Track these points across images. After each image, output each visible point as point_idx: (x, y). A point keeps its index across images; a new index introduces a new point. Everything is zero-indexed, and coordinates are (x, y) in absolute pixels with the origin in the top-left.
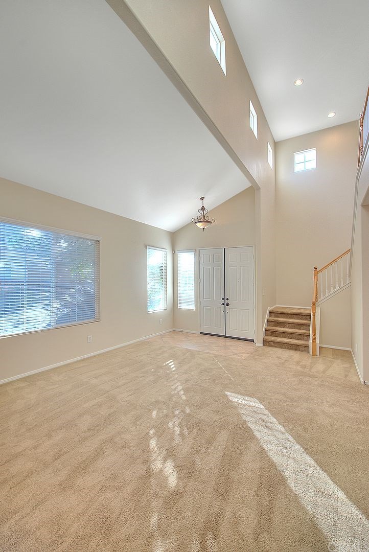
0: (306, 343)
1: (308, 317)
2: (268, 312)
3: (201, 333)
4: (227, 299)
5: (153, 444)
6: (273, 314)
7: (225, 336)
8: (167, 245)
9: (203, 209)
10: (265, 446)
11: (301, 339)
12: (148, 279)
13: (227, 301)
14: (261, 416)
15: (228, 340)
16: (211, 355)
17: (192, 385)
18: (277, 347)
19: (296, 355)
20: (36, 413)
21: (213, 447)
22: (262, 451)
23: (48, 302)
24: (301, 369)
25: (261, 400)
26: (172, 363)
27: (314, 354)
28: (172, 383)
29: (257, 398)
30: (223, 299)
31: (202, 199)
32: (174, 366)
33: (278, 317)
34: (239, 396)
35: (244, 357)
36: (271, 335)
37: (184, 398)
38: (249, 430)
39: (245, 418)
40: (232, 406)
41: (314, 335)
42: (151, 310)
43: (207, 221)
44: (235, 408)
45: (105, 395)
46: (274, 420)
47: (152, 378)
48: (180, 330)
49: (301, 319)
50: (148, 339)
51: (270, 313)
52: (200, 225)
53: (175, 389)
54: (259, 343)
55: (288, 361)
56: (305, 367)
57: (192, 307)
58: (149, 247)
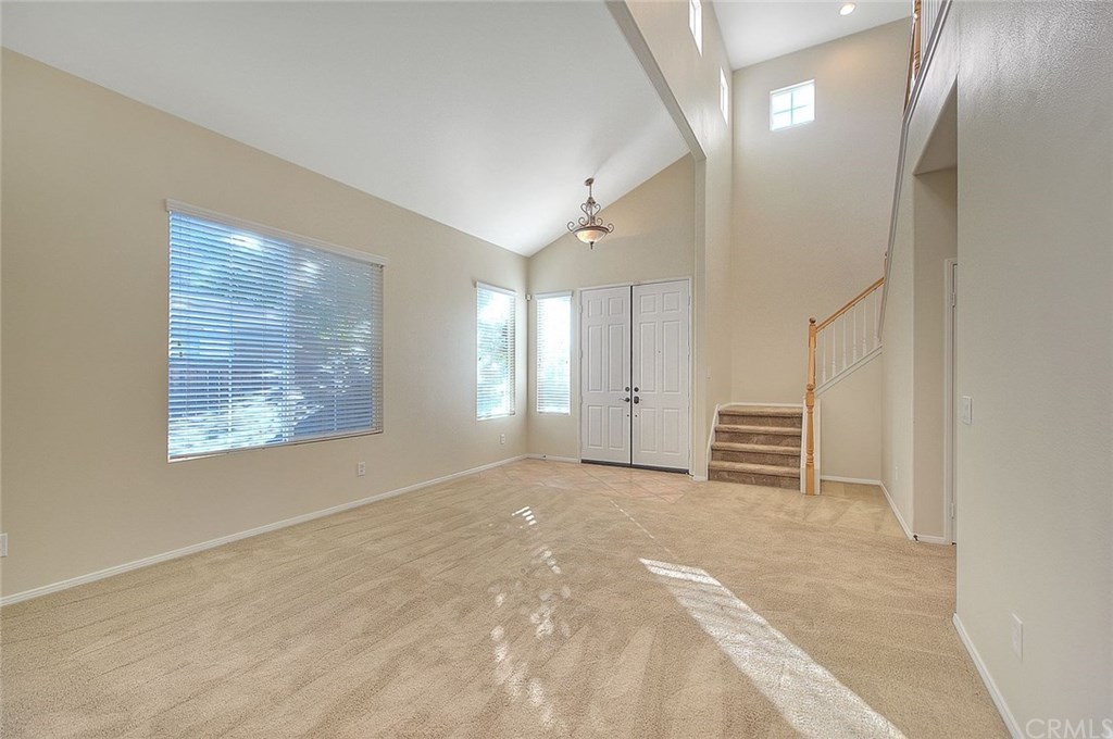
0: (795, 470)
1: (795, 421)
2: (716, 414)
3: (583, 461)
4: (636, 390)
5: (501, 654)
6: (725, 418)
7: (631, 466)
8: (515, 280)
9: (591, 202)
10: (731, 651)
11: (782, 465)
12: (479, 350)
13: (635, 394)
14: (717, 599)
15: (636, 472)
16: (606, 498)
17: (573, 549)
18: (736, 482)
19: (774, 495)
20: (255, 605)
21: (623, 658)
22: (726, 661)
23: (277, 388)
24: (786, 517)
25: (712, 572)
26: (529, 512)
27: (810, 492)
28: (531, 547)
29: (705, 569)
30: (627, 389)
31: (589, 182)
32: (532, 517)
33: (735, 423)
34: (669, 566)
35: (672, 499)
36: (722, 460)
37: (557, 570)
38: (695, 624)
39: (684, 602)
40: (658, 584)
41: (810, 452)
42: (484, 413)
43: (598, 228)
44: (661, 586)
45: (396, 571)
46: (742, 605)
47: (490, 538)
48: (541, 456)
49: (783, 426)
50: (479, 473)
51: (721, 415)
52: (584, 236)
53: (539, 556)
54: (700, 476)
55: (760, 505)
56: (794, 515)
57: (566, 410)
58: (482, 285)
